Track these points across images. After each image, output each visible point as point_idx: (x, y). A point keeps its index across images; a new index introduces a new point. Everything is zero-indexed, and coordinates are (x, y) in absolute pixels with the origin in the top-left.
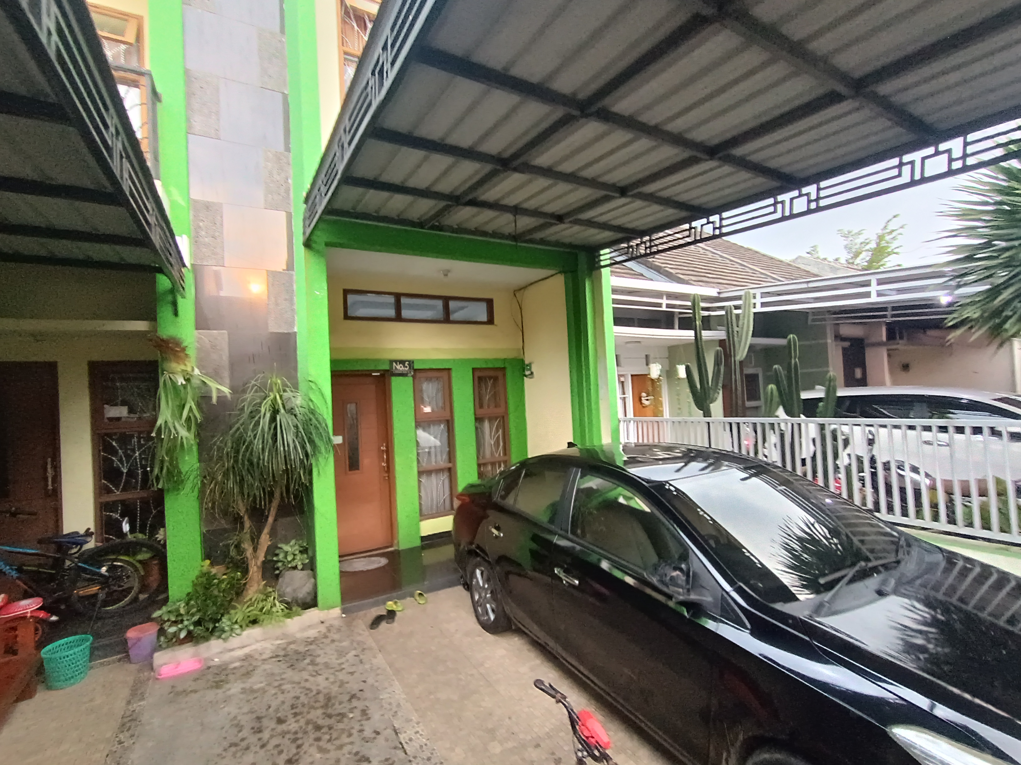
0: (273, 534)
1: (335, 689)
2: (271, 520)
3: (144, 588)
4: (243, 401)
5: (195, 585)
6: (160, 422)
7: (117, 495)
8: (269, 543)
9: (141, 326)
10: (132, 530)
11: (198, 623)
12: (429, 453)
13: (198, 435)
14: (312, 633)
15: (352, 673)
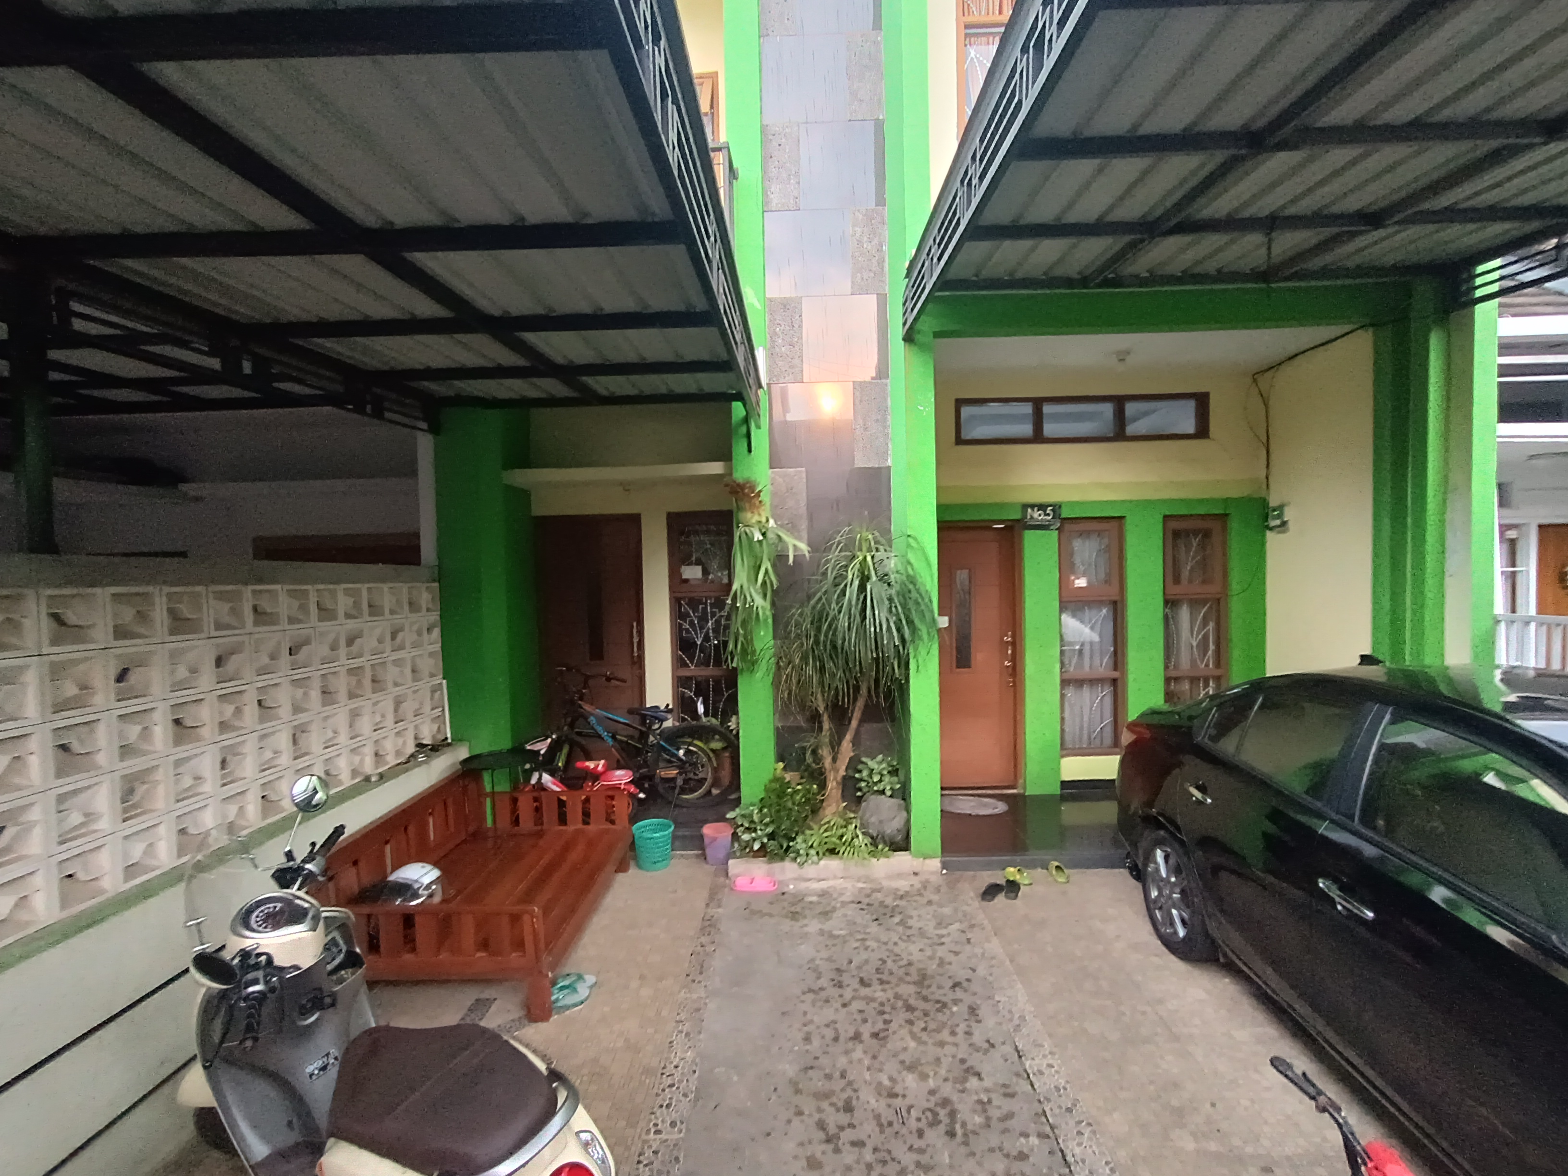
0: (855, 742)
1: (933, 966)
2: (854, 723)
3: (716, 783)
4: (827, 562)
5: (767, 790)
6: (735, 586)
7: (692, 670)
8: (852, 754)
9: (715, 468)
10: (706, 713)
11: (771, 836)
12: (1081, 651)
13: (773, 604)
14: (903, 885)
15: (956, 953)
